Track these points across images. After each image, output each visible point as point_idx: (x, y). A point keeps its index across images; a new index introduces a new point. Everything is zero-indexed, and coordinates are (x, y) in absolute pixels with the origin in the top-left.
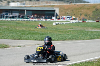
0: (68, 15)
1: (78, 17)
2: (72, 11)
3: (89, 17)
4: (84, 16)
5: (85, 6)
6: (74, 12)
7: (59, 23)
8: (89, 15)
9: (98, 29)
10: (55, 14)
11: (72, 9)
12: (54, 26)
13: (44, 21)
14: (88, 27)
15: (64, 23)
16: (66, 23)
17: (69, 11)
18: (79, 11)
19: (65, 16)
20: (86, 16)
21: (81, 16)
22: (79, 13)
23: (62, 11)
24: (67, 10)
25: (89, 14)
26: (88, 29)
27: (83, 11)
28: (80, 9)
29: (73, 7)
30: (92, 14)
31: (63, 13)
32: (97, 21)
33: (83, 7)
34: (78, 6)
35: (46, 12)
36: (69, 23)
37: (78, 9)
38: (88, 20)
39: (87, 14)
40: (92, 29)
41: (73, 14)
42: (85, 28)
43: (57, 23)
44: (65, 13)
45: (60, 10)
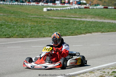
3: (103, 1)
9: (100, 18)
14: (88, 15)
32: (104, 8)
36: (66, 9)
42: (84, 15)
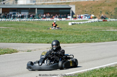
0: (86, 14)
1: (98, 15)
2: (91, 8)
3: (110, 14)
4: (105, 14)
5: (106, 2)
6: (93, 9)
7: (76, 23)
8: (111, 13)
10: (71, 13)
11: (91, 6)
12: (70, 26)
13: (58, 21)
14: (109, 27)
15: (82, 23)
16: (84, 22)
17: (87, 9)
18: (98, 8)
19: (82, 14)
20: (108, 14)
21: (101, 14)
22: (99, 10)
23: (79, 9)
24: (85, 7)
25: (110, 11)
26: (110, 29)
27: (103, 8)
28: (100, 6)
29: (92, 3)
30: (114, 11)
31: (80, 11)
33: (103, 3)
34: (97, 3)
35: (61, 10)
36: (88, 23)
37: (98, 6)
38: (109, 18)
39: (108, 11)
40: (114, 29)
41: (92, 12)
42: (106, 27)
43: (73, 23)
44: (83, 11)
45: (76, 7)
